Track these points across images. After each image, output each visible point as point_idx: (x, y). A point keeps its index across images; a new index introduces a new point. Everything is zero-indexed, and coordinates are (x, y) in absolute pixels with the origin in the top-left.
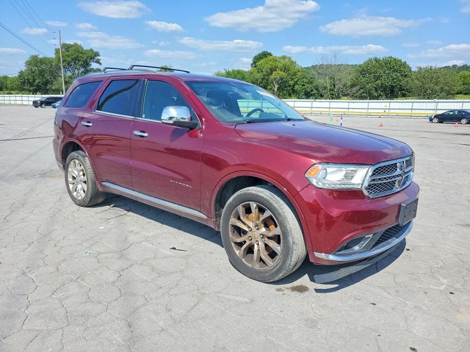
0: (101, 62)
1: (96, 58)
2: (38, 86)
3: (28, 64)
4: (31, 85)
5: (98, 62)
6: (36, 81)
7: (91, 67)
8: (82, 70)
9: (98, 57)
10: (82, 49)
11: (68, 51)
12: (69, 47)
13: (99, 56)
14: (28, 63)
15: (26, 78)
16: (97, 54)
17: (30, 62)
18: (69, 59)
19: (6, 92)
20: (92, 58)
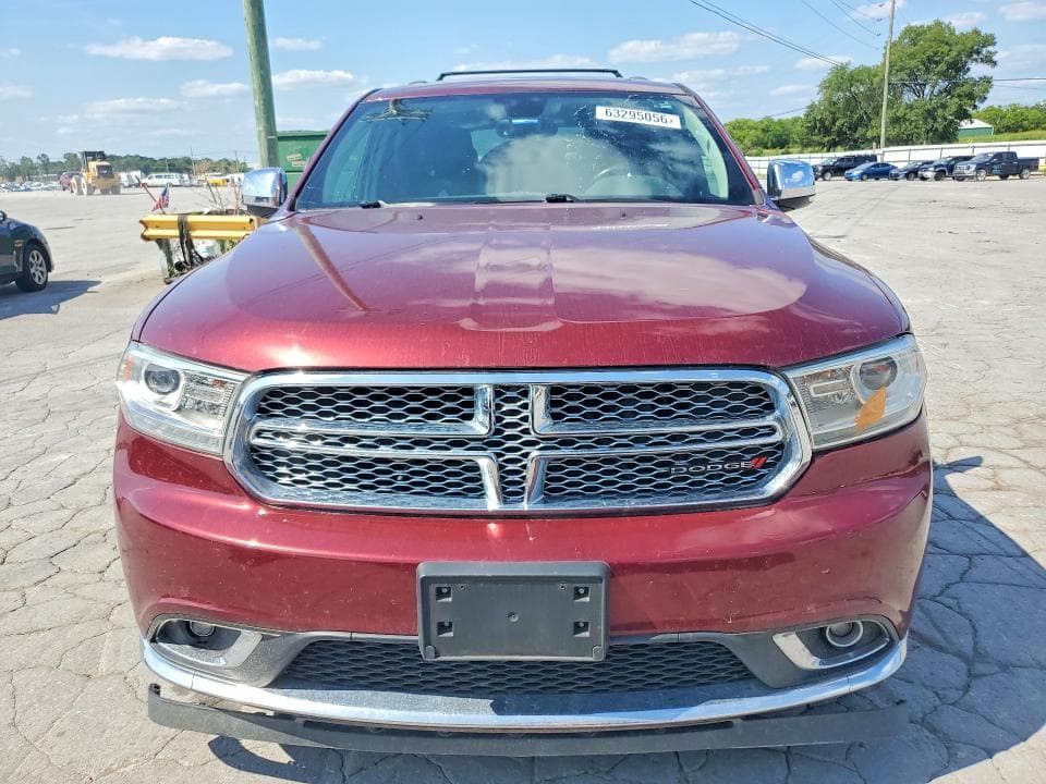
0: (995, 58)
1: (984, 51)
2: (840, 133)
3: (825, 88)
4: (827, 131)
5: (989, 60)
6: (837, 124)
7: (969, 74)
8: (942, 84)
9: (990, 48)
10: (952, 33)
11: (915, 45)
12: (918, 35)
13: (994, 44)
14: (826, 86)
15: (819, 117)
16: (989, 41)
17: (830, 82)
18: (913, 63)
19: (780, 151)
20: (973, 53)
